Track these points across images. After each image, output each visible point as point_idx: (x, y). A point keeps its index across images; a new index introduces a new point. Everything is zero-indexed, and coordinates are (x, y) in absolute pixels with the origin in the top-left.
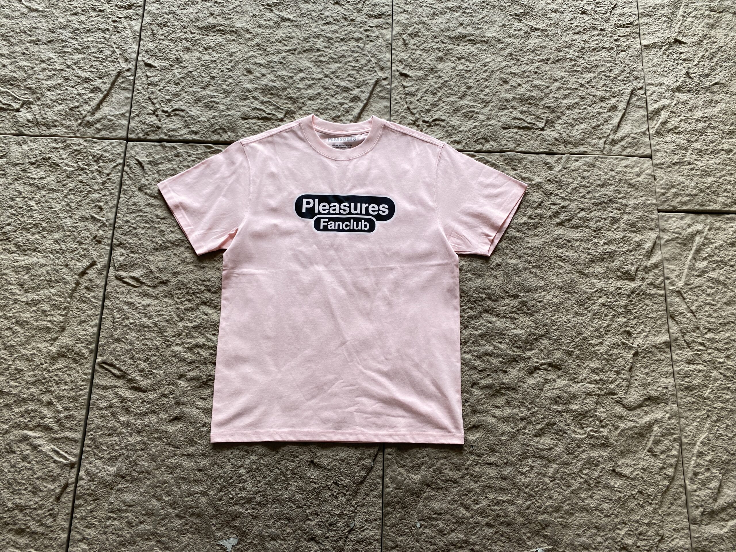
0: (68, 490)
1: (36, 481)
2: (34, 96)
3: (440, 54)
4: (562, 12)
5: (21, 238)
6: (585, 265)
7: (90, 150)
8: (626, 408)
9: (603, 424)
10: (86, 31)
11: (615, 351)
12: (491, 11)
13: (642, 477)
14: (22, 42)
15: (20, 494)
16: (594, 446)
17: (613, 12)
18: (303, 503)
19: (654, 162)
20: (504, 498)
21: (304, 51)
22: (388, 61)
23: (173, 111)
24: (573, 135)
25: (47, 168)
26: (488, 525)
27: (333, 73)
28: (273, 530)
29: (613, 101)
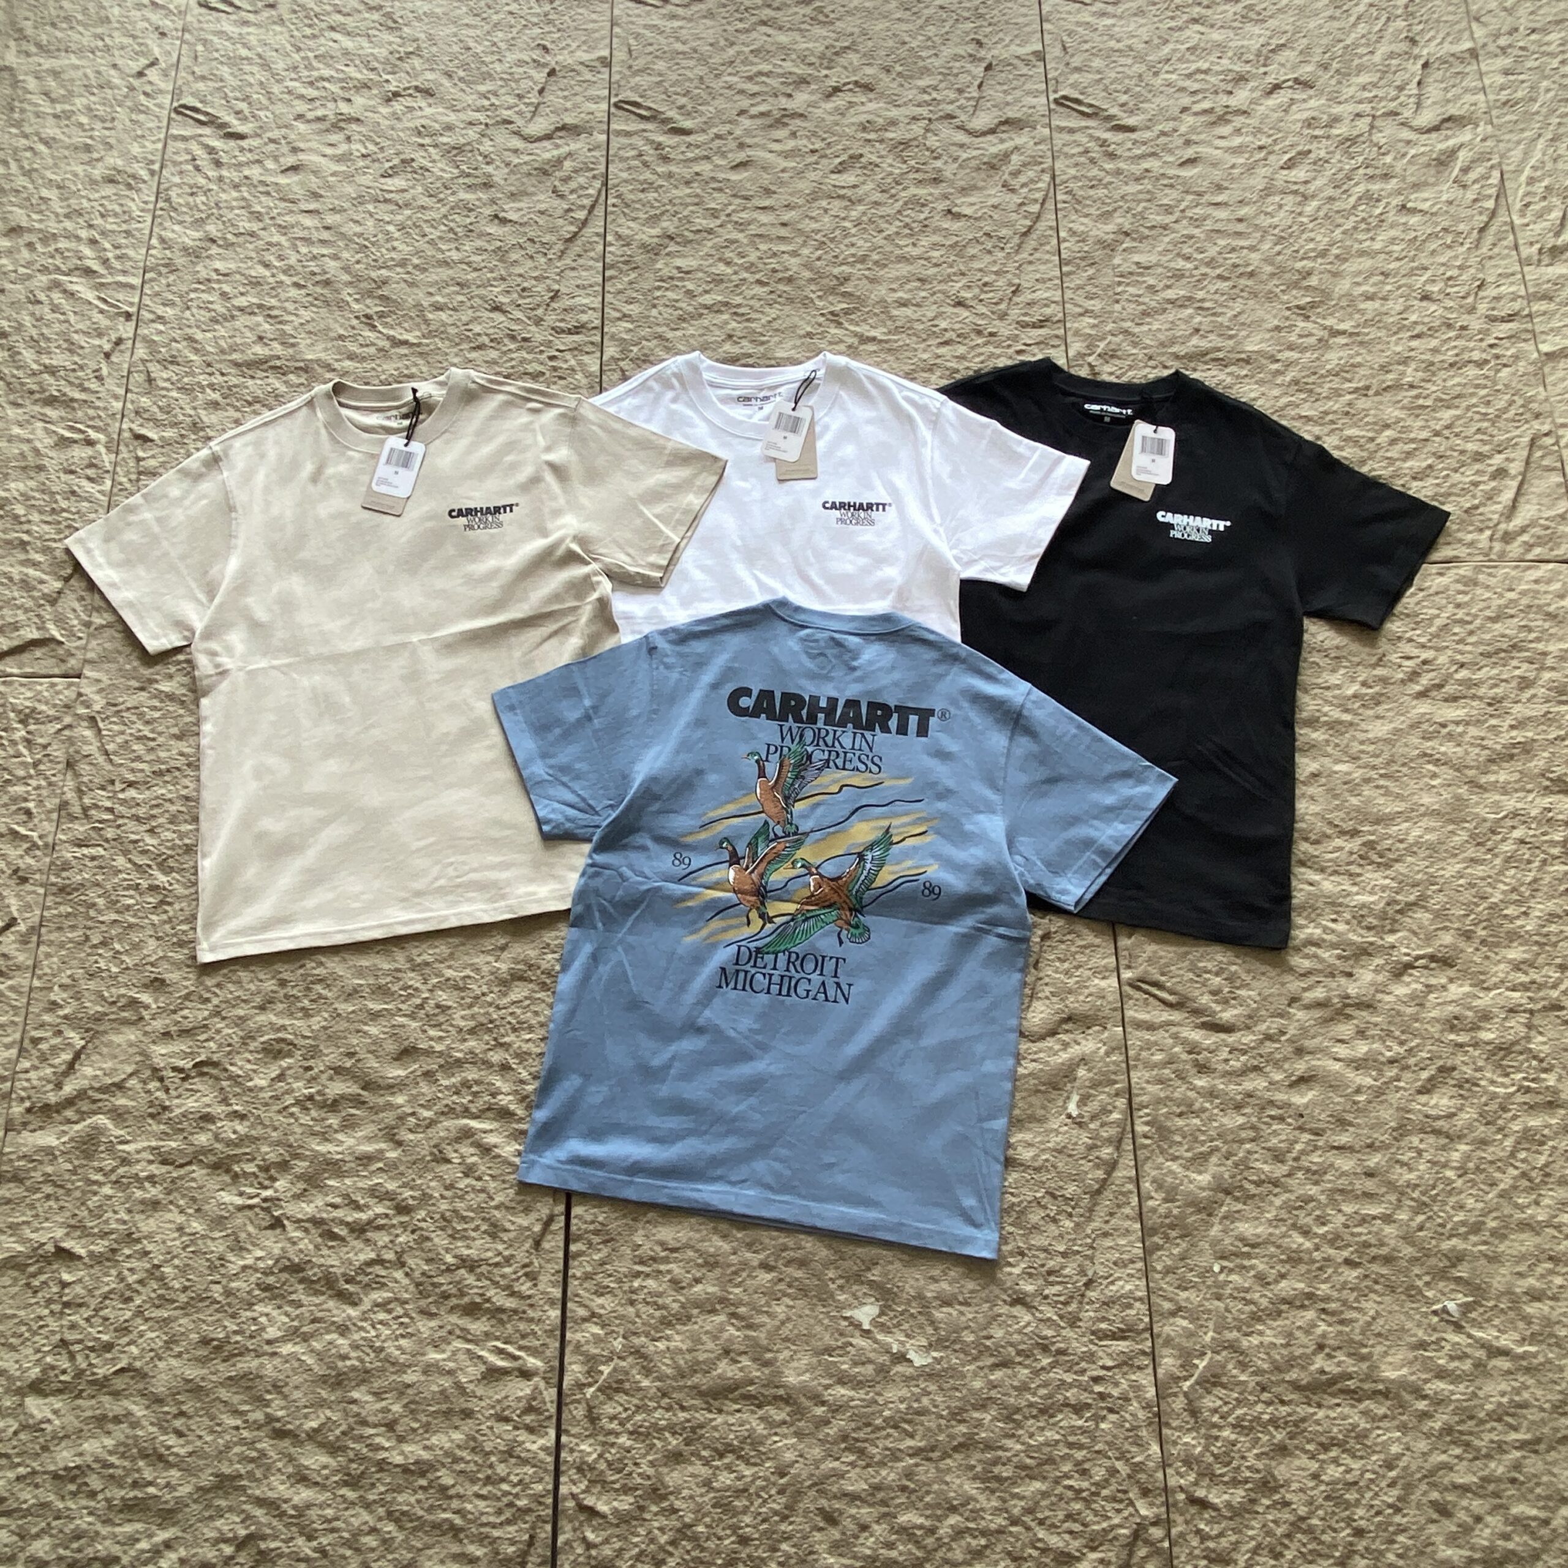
0: (554, 1227)
1: (496, 1213)
4: (1385, 299)
6: (1478, 768)
9: (1544, 1065)
11: (1553, 928)
12: (1251, 302)
15: (467, 1238)
16: (1531, 1107)
17: (1481, 294)
20: (1374, 1210)
26: (1348, 1262)
29: (1498, 460)
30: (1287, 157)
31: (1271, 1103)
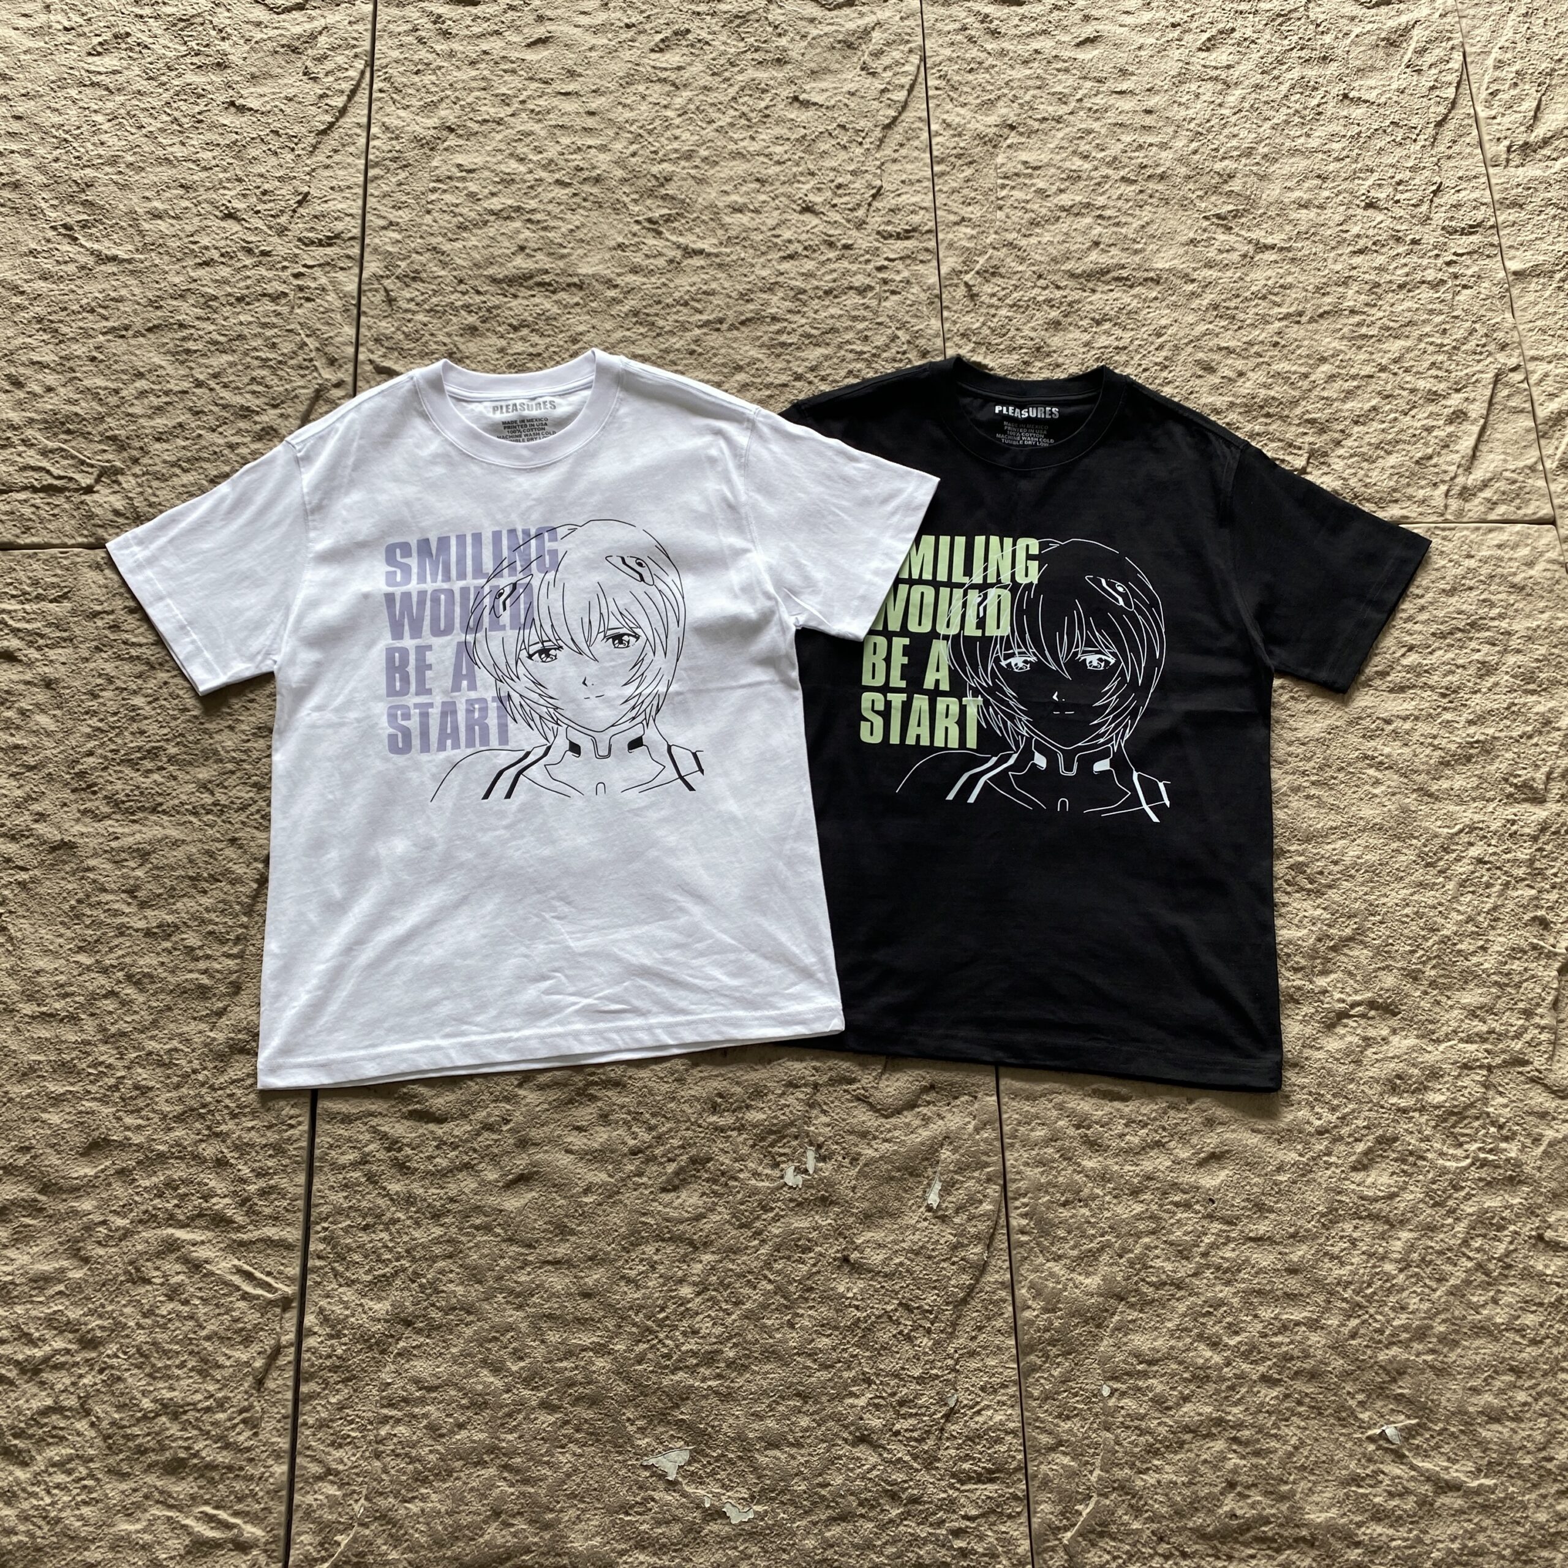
0: (282, 1361)
1: (207, 1344)
2: (125, 454)
3: (1054, 314)
4: (1321, 207)
5: (120, 783)
6: (1428, 773)
8: (1553, 1092)
9: (1504, 1132)
10: (233, 300)
11: (1516, 965)
12: (1162, 210)
14: (87, 334)
15: (170, 1377)
16: (1489, 1184)
17: (1437, 201)
18: (834, 1355)
19: (1562, 531)
20: (1298, 1315)
21: (743, 323)
22: (937, 336)
24: (1372, 481)
26: (1265, 1379)
27: (813, 369)
28: (770, 1423)
29: (1455, 400)
30: (1205, 36)
31: (1175, 1186)
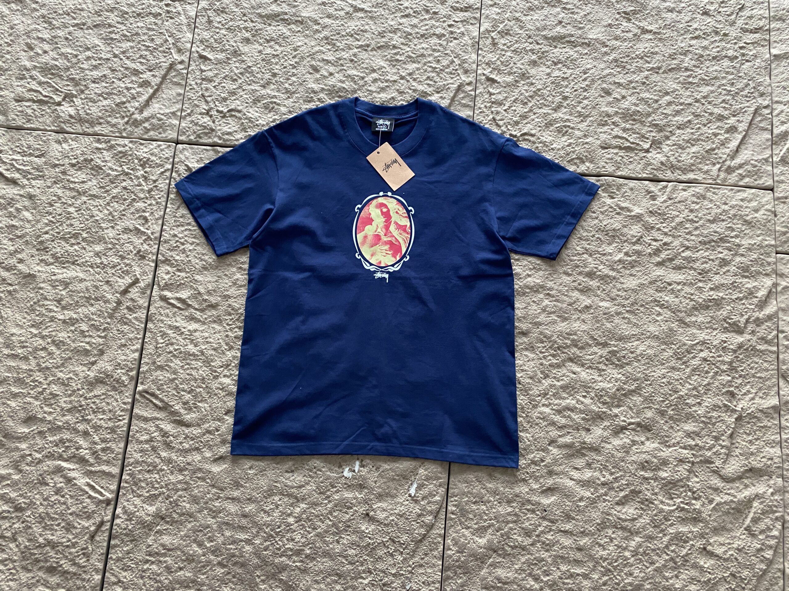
0: (104, 528)
1: (70, 517)
2: (78, 88)
3: (534, 57)
4: (679, 12)
5: (59, 248)
6: (686, 312)
7: (136, 152)
8: (723, 479)
9: (695, 495)
10: (135, 15)
11: (715, 414)
12: (596, 7)
13: (736, 559)
14: (65, 26)
15: (52, 530)
17: (740, 14)
18: (356, 559)
19: (776, 194)
20: (578, 571)
21: (379, 48)
22: (474, 63)
23: (228, 111)
24: (682, 159)
25: (89, 171)
27: (410, 74)
28: (322, 586)
29: (732, 121)
31: (529, 501)
